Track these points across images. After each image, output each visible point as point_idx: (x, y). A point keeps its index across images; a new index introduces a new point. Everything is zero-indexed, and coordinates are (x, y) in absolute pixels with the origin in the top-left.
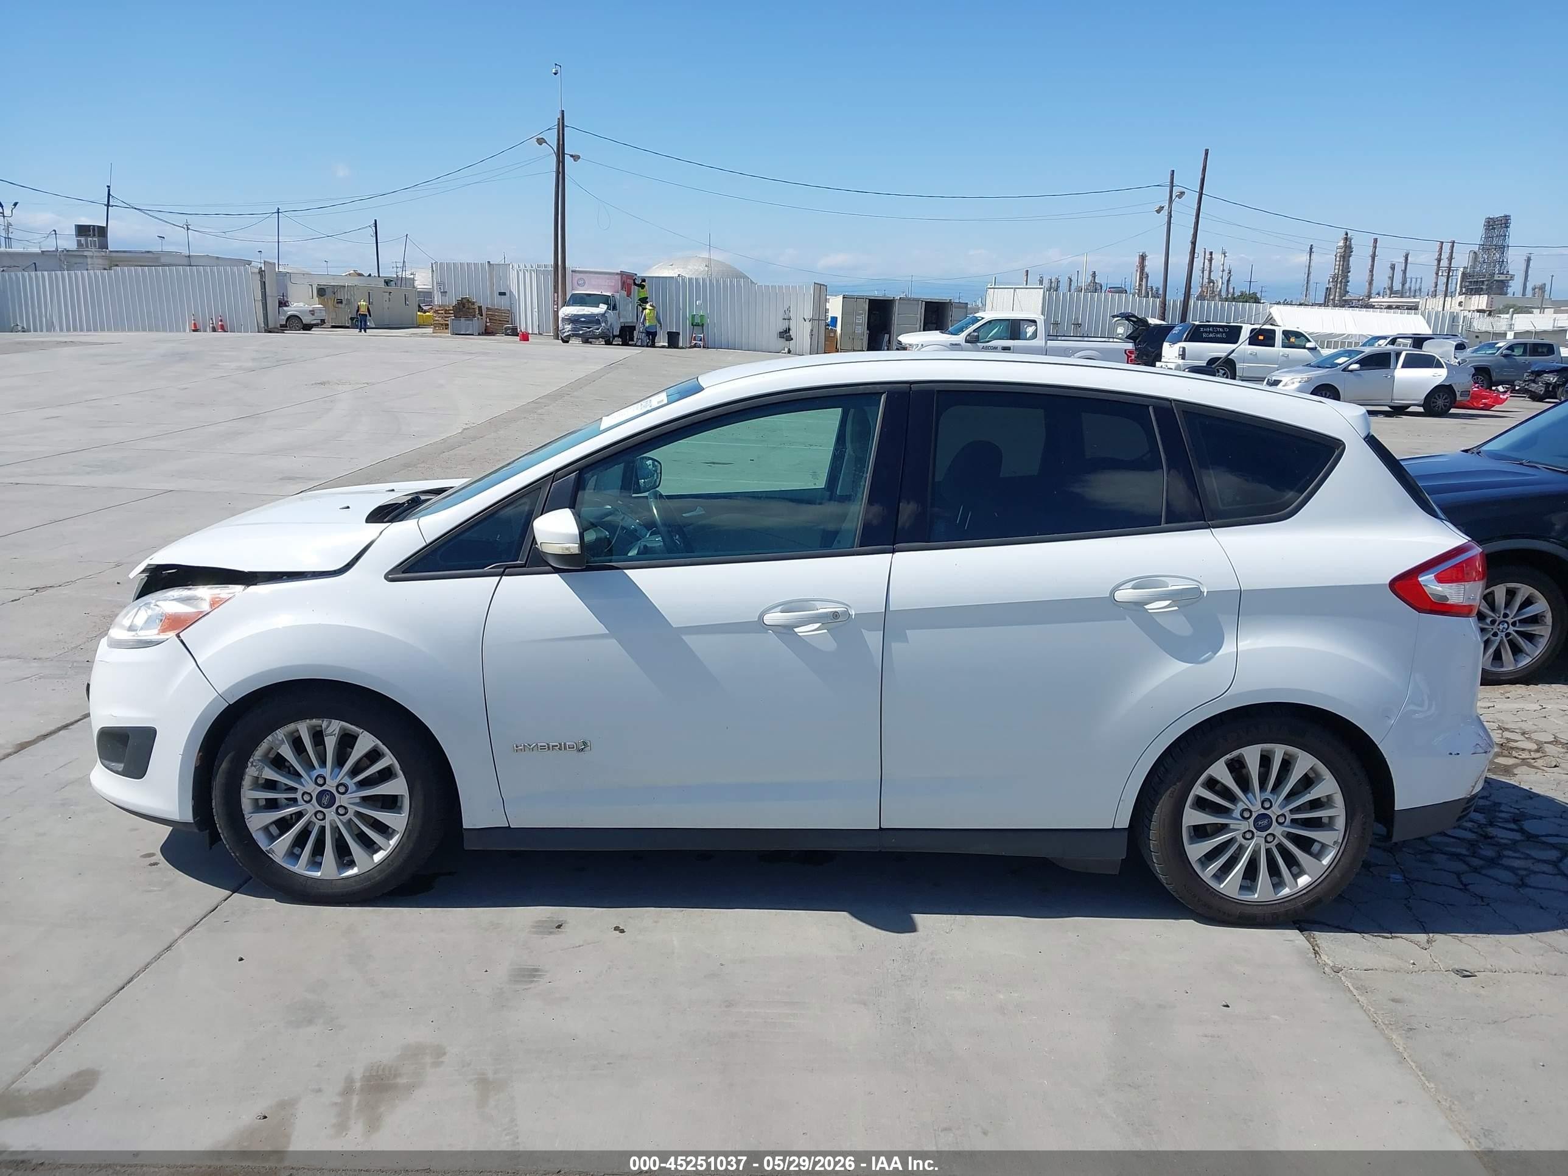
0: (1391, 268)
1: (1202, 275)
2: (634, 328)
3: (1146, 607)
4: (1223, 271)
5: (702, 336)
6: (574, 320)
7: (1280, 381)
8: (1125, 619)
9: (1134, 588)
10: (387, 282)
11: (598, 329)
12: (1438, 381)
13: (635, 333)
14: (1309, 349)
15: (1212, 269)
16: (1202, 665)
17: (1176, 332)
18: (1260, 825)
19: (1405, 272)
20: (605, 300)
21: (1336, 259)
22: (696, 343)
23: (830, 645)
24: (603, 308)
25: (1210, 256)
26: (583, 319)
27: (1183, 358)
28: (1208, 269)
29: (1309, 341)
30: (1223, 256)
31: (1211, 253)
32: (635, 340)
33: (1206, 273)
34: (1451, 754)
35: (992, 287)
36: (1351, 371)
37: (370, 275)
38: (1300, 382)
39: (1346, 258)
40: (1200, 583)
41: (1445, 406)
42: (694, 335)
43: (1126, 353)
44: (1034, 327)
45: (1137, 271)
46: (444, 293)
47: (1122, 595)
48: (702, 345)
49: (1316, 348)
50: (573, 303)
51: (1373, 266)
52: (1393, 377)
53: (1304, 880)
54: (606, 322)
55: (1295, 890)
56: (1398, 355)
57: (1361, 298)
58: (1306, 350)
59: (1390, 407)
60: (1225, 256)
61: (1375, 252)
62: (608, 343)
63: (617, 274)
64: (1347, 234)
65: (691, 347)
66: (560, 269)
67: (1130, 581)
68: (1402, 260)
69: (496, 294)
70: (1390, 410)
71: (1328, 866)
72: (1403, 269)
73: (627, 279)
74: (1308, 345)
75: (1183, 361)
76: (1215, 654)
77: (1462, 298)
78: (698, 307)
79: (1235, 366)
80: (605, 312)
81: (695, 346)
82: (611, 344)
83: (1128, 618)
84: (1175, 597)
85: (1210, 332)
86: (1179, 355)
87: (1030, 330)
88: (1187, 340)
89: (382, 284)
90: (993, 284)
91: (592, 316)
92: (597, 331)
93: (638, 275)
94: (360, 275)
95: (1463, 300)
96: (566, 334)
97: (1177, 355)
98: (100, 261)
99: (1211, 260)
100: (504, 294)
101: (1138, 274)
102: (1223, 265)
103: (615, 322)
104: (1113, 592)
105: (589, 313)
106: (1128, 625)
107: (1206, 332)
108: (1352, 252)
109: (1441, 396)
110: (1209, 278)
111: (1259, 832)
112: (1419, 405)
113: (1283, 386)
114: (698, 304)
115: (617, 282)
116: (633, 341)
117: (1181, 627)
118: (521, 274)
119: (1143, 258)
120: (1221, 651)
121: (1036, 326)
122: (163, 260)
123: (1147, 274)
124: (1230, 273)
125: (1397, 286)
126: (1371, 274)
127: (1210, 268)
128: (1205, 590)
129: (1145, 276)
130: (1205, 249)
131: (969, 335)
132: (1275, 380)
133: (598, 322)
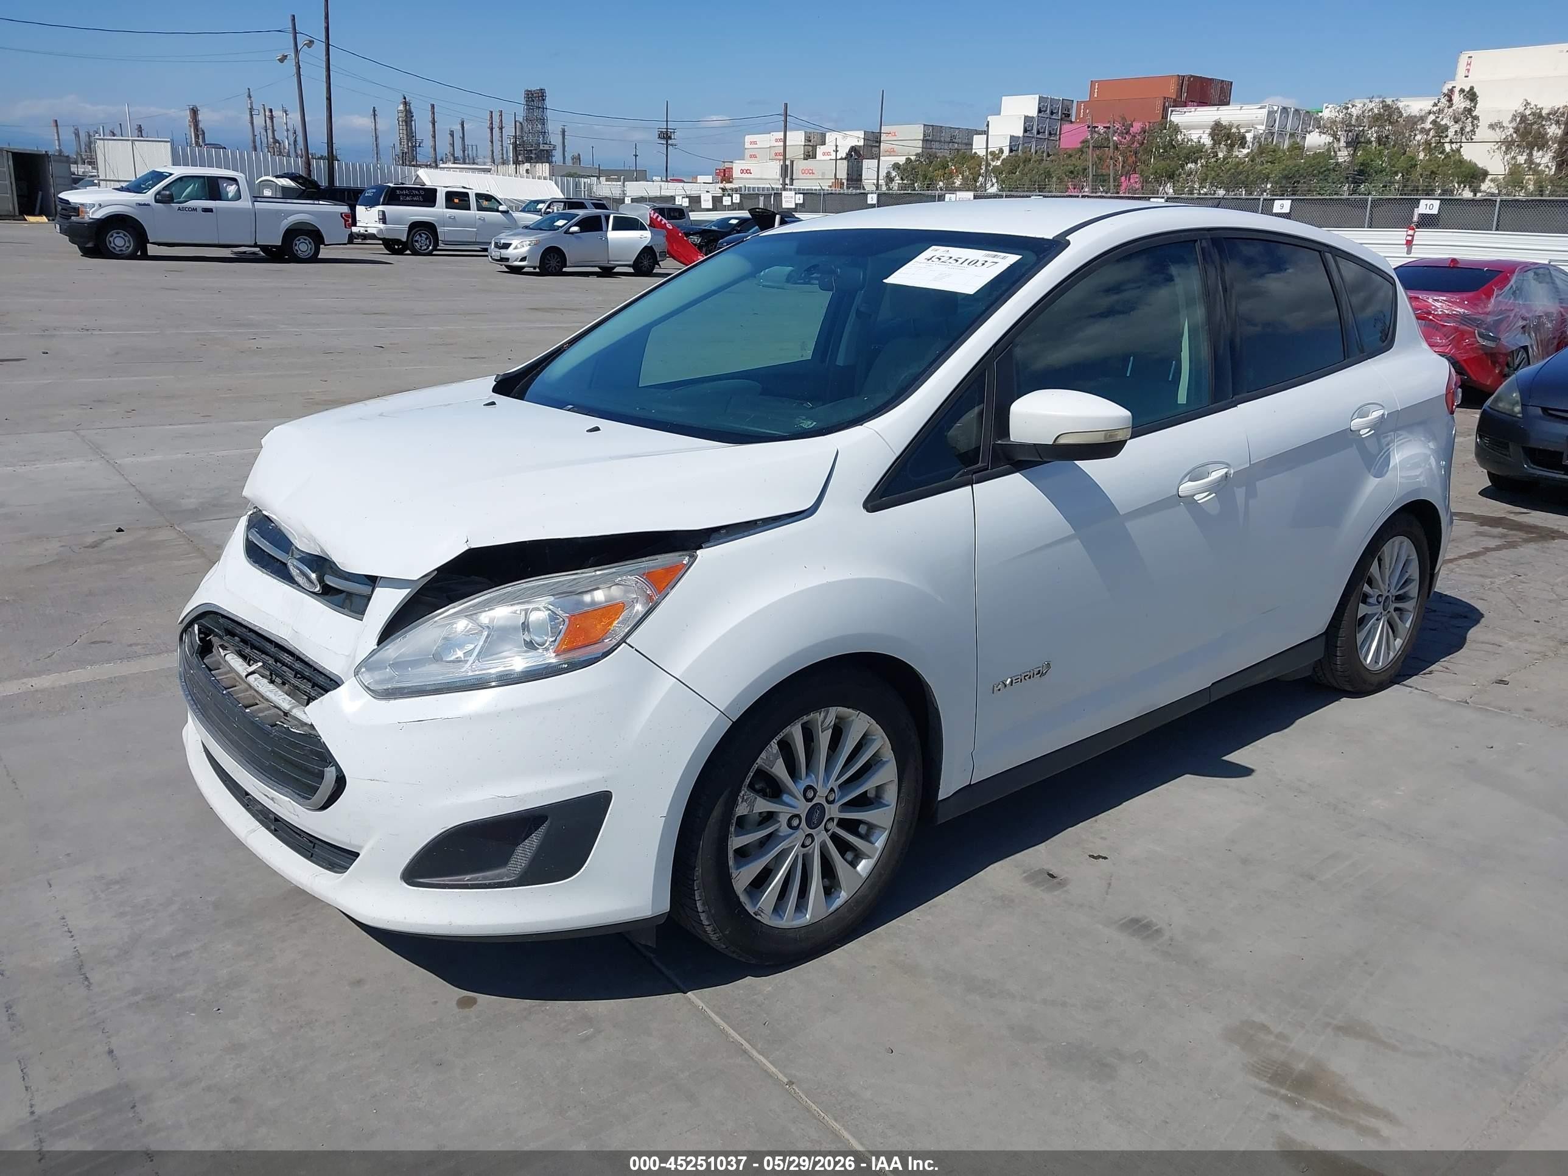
0: (450, 134)
1: (265, 133)
4: (288, 130)
7: (510, 244)
9: (1358, 417)
12: (646, 243)
14: (502, 212)
15: (275, 128)
17: (369, 195)
19: (463, 138)
21: (399, 123)
25: (270, 114)
27: (384, 223)
28: (271, 128)
29: (501, 204)
30: (284, 114)
31: (271, 111)
33: (270, 132)
35: (100, 137)
36: (572, 233)
38: (529, 245)
39: (409, 122)
41: (650, 266)
43: (342, 216)
44: (234, 186)
45: (190, 126)
47: (1354, 425)
49: (508, 211)
51: (434, 132)
52: (607, 239)
53: (1398, 643)
55: (1395, 653)
56: (607, 218)
57: (429, 163)
58: (499, 213)
59: (600, 267)
60: (286, 114)
61: (434, 118)
64: (405, 98)
68: (459, 127)
70: (599, 270)
72: (461, 136)
74: (501, 208)
75: (384, 225)
76: (1388, 467)
77: (527, 166)
79: (436, 229)
85: (407, 195)
86: (380, 219)
87: (232, 189)
88: (385, 202)
90: (102, 135)
95: (529, 168)
97: (377, 220)
99: (272, 118)
101: (192, 130)
102: (286, 124)
107: (403, 195)
108: (412, 117)
109: (646, 256)
110: (274, 138)
112: (629, 266)
113: (514, 249)
119: (194, 112)
120: (1390, 464)
121: (238, 184)
123: (203, 131)
124: (295, 133)
125: (459, 153)
126: (433, 139)
127: (273, 126)
129: (200, 132)
130: (264, 105)
131: (158, 193)
132: (503, 243)
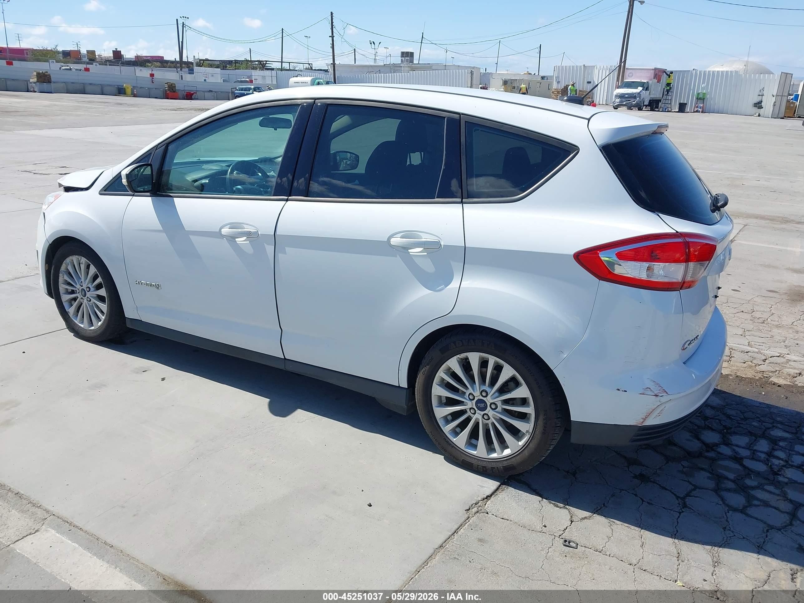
2: (660, 101)
3: (409, 251)
5: (702, 105)
6: (622, 96)
8: (397, 257)
9: (402, 237)
10: (543, 78)
11: (634, 101)
13: (660, 104)
16: (439, 293)
18: (479, 406)
20: (642, 84)
22: (697, 110)
23: (249, 250)
24: (640, 89)
26: (627, 96)
32: (659, 108)
34: (618, 390)
37: (535, 74)
40: (440, 239)
42: (697, 105)
46: (558, 82)
47: (394, 241)
48: (701, 111)
50: (624, 87)
53: (507, 452)
54: (640, 98)
55: (501, 456)
62: (640, 109)
63: (653, 69)
65: (694, 112)
66: (622, 68)
67: (400, 233)
69: (586, 82)
71: (522, 446)
73: (659, 72)
76: (446, 287)
78: (702, 88)
80: (640, 92)
81: (697, 111)
82: (641, 110)
83: (398, 256)
84: (426, 245)
89: (539, 79)
91: (632, 94)
92: (634, 102)
93: (668, 70)
94: (530, 74)
96: (616, 104)
98: (407, 69)
100: (590, 82)
103: (647, 97)
104: (389, 239)
105: (631, 92)
106: (397, 261)
111: (478, 411)
114: (703, 86)
115: (652, 74)
116: (658, 108)
117: (428, 266)
118: (601, 71)
120: (449, 286)
122: (434, 67)
128: (442, 243)
133: (635, 97)
